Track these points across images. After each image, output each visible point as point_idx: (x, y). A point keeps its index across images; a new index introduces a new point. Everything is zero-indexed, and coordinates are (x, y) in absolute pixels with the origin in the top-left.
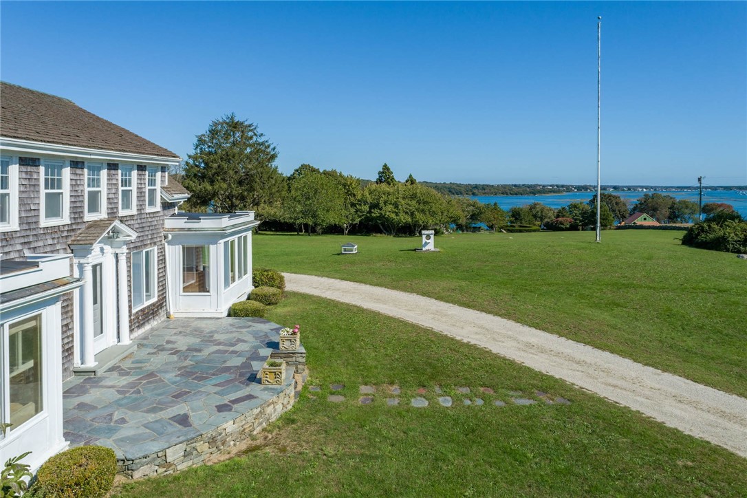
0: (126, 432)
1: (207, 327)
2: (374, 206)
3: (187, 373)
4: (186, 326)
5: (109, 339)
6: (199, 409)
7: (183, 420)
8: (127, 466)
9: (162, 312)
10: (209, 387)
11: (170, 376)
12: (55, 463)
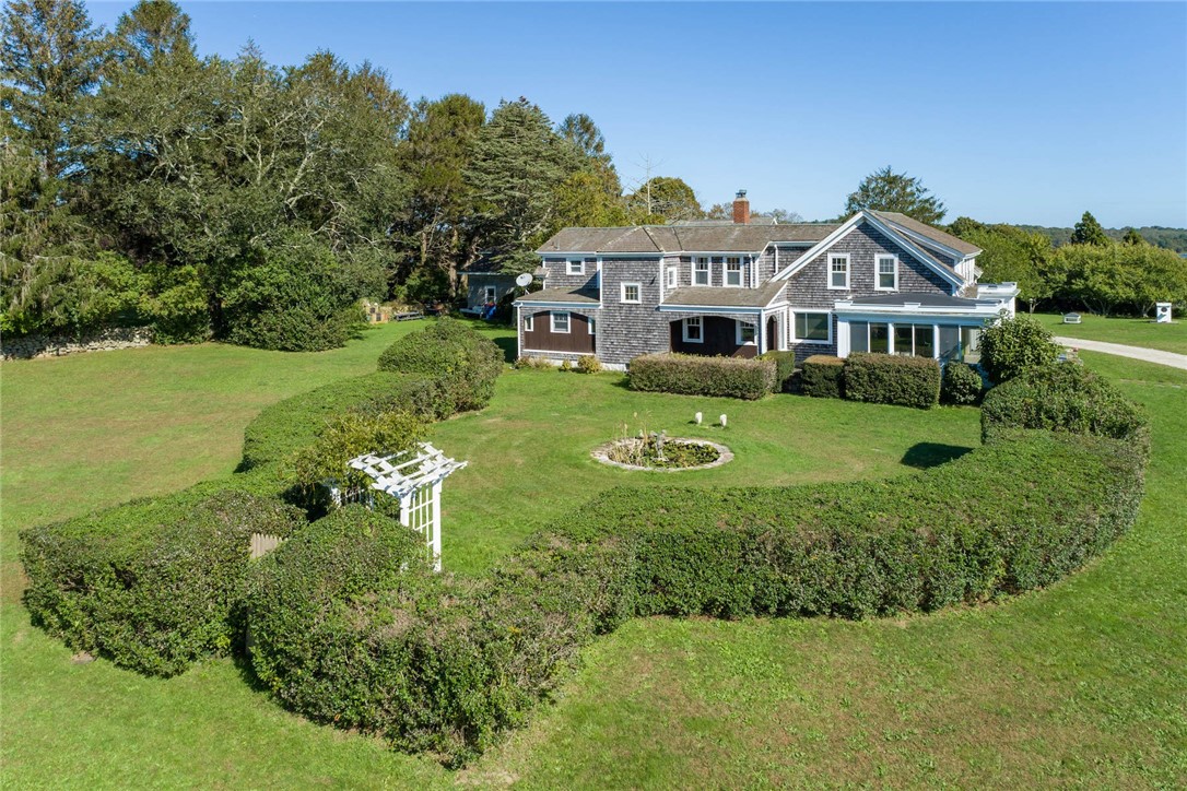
2: (1076, 275)
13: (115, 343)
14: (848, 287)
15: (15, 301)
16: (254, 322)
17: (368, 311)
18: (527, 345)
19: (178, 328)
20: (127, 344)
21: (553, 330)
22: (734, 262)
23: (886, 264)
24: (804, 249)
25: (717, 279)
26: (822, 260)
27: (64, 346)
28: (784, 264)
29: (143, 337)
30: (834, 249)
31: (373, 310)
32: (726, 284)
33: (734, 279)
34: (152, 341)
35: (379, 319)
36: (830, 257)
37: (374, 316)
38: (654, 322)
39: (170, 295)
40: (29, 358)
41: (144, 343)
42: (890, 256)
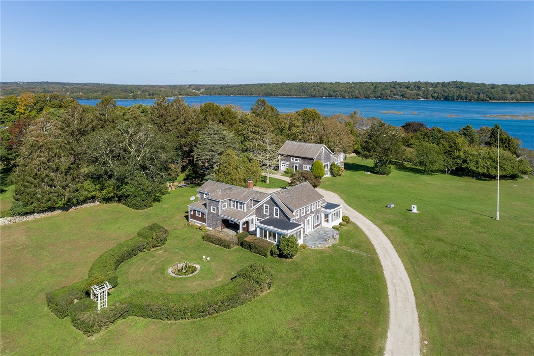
0: (309, 243)
1: (327, 230)
2: (465, 161)
3: (319, 238)
4: (323, 228)
5: (310, 230)
6: (317, 243)
7: (315, 244)
8: (308, 247)
9: (321, 225)
10: (320, 241)
11: (316, 238)
12: (302, 244)
13: (90, 204)
14: (268, 214)
15: (63, 200)
16: (126, 200)
17: (168, 186)
18: (191, 218)
19: (107, 200)
20: (93, 204)
21: (197, 215)
22: (241, 203)
23: (276, 209)
24: (259, 202)
25: (237, 207)
26: (262, 205)
27: (77, 206)
28: (254, 205)
29: (98, 201)
30: (265, 203)
31: (170, 186)
32: (239, 209)
33: (241, 208)
34: (100, 202)
35: (172, 189)
36: (265, 205)
37: (170, 188)
38: (218, 219)
39: (104, 192)
40: (68, 211)
41: (98, 203)
42: (277, 208)
